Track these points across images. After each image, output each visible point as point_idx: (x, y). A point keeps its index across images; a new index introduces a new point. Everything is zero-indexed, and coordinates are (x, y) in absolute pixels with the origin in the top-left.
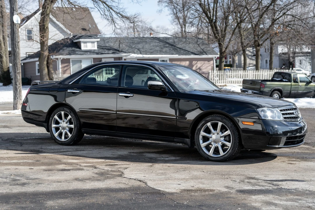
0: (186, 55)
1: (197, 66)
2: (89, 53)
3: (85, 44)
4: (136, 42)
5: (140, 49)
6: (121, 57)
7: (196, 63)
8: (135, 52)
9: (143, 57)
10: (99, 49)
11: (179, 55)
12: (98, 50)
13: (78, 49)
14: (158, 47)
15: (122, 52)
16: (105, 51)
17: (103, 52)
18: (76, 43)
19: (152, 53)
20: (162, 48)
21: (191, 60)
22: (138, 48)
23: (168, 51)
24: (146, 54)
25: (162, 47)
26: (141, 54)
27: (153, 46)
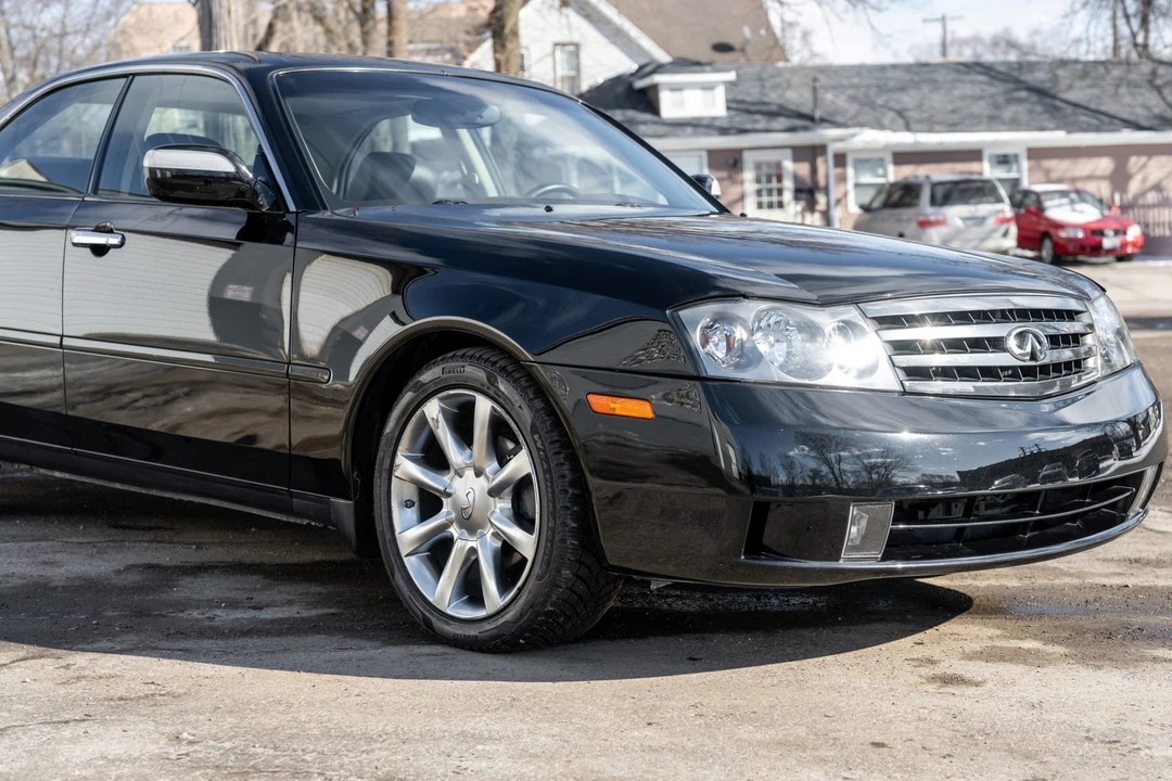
0: (1098, 129)
1: (1144, 180)
2: (689, 130)
3: (677, 95)
4: (892, 84)
5: (906, 110)
6: (823, 142)
7: (1144, 166)
8: (886, 122)
9: (917, 143)
10: (732, 113)
11: (1069, 132)
12: (730, 118)
13: (648, 117)
14: (982, 103)
15: (826, 125)
16: (756, 122)
17: (749, 126)
18: (643, 91)
19: (953, 127)
20: (997, 107)
21: (1120, 154)
22: (898, 107)
23: (1024, 118)
24: (930, 131)
25: (1000, 100)
26: (908, 128)
27: (963, 98)
